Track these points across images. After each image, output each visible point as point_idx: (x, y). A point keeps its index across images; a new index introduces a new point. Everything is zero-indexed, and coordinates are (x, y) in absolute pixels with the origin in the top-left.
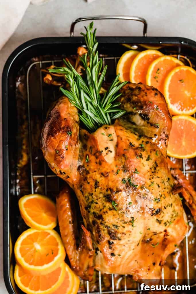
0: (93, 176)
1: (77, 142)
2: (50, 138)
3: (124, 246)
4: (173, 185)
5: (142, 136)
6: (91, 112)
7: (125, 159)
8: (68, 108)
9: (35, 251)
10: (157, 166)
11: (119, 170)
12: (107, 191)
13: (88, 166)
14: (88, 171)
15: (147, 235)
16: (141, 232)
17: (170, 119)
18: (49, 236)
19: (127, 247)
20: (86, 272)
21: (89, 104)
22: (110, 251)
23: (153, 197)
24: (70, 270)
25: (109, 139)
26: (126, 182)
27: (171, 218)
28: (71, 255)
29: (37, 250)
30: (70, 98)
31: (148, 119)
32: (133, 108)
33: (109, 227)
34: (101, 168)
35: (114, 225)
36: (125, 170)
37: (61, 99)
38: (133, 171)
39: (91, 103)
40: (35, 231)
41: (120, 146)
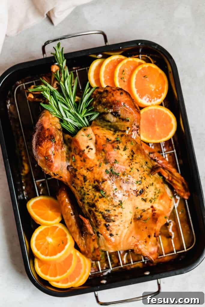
0: (81, 172)
1: (62, 146)
2: (38, 147)
3: (119, 226)
4: (151, 167)
5: (117, 131)
6: (71, 119)
7: (105, 153)
8: (49, 119)
9: (48, 244)
10: (134, 154)
11: (101, 163)
12: (94, 182)
13: (75, 164)
14: (76, 169)
15: (137, 214)
16: (131, 212)
17: (138, 112)
18: (58, 229)
19: (122, 226)
20: (94, 254)
21: (67, 112)
22: (109, 232)
23: (135, 180)
24: (81, 254)
25: (88, 138)
26: (109, 172)
27: (155, 195)
28: (78, 242)
29: (49, 242)
30: (50, 110)
31: (119, 116)
32: (104, 108)
33: (103, 212)
34: (86, 165)
35: (106, 210)
36: (106, 163)
37: (43, 113)
38: (113, 162)
39: (69, 111)
40: (45, 227)
41: (98, 143)
